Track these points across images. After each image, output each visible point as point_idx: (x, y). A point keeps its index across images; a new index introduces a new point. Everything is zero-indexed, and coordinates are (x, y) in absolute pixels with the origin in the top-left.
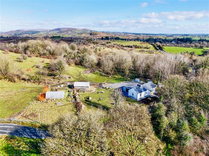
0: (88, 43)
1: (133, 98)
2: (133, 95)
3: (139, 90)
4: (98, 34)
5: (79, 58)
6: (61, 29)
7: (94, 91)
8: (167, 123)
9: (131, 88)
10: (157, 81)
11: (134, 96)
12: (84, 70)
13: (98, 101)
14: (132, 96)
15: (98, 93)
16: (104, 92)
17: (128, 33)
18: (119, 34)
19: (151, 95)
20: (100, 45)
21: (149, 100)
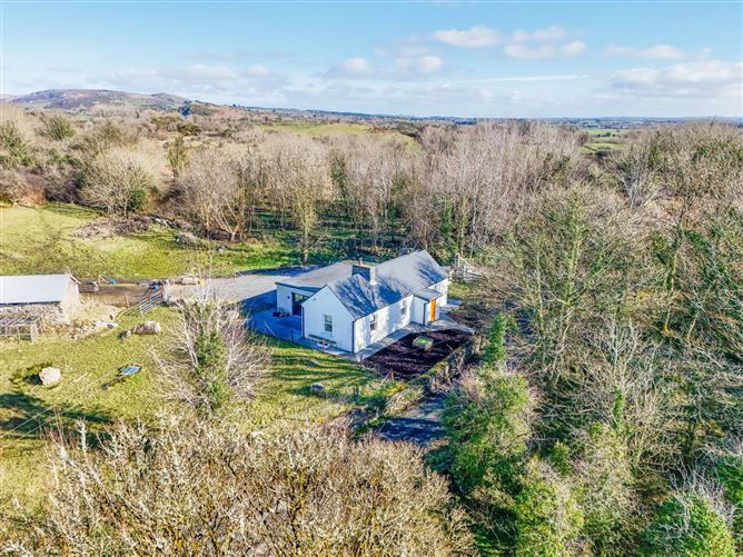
0: (158, 128)
1: (333, 345)
2: (329, 328)
3: (356, 303)
4: (216, 111)
5: (68, 168)
6: (62, 93)
7: (101, 325)
8: (573, 523)
9: (315, 290)
10: (450, 250)
11: (339, 335)
12: (84, 222)
13: (104, 386)
14: (327, 335)
15: (122, 335)
16: (158, 328)
17: (327, 113)
18: (294, 115)
19: (429, 319)
20: (210, 135)
21: (422, 350)
